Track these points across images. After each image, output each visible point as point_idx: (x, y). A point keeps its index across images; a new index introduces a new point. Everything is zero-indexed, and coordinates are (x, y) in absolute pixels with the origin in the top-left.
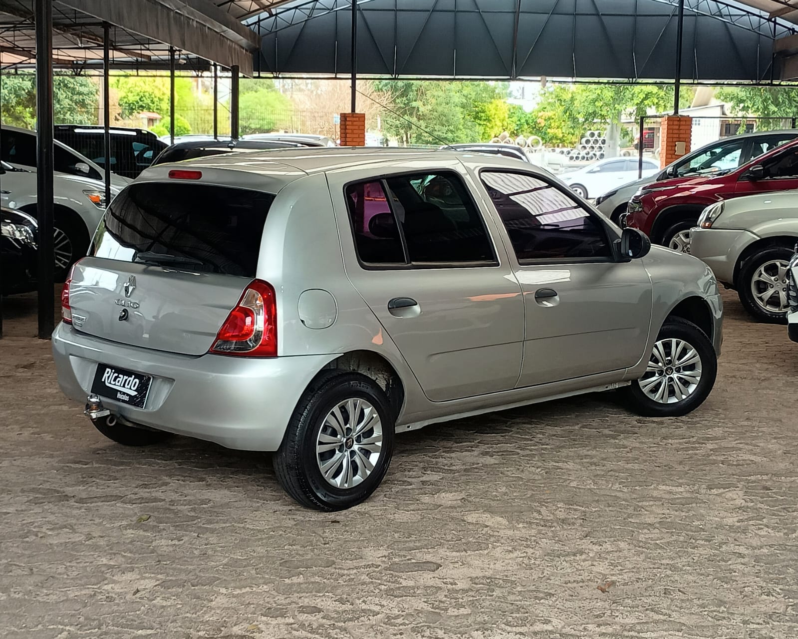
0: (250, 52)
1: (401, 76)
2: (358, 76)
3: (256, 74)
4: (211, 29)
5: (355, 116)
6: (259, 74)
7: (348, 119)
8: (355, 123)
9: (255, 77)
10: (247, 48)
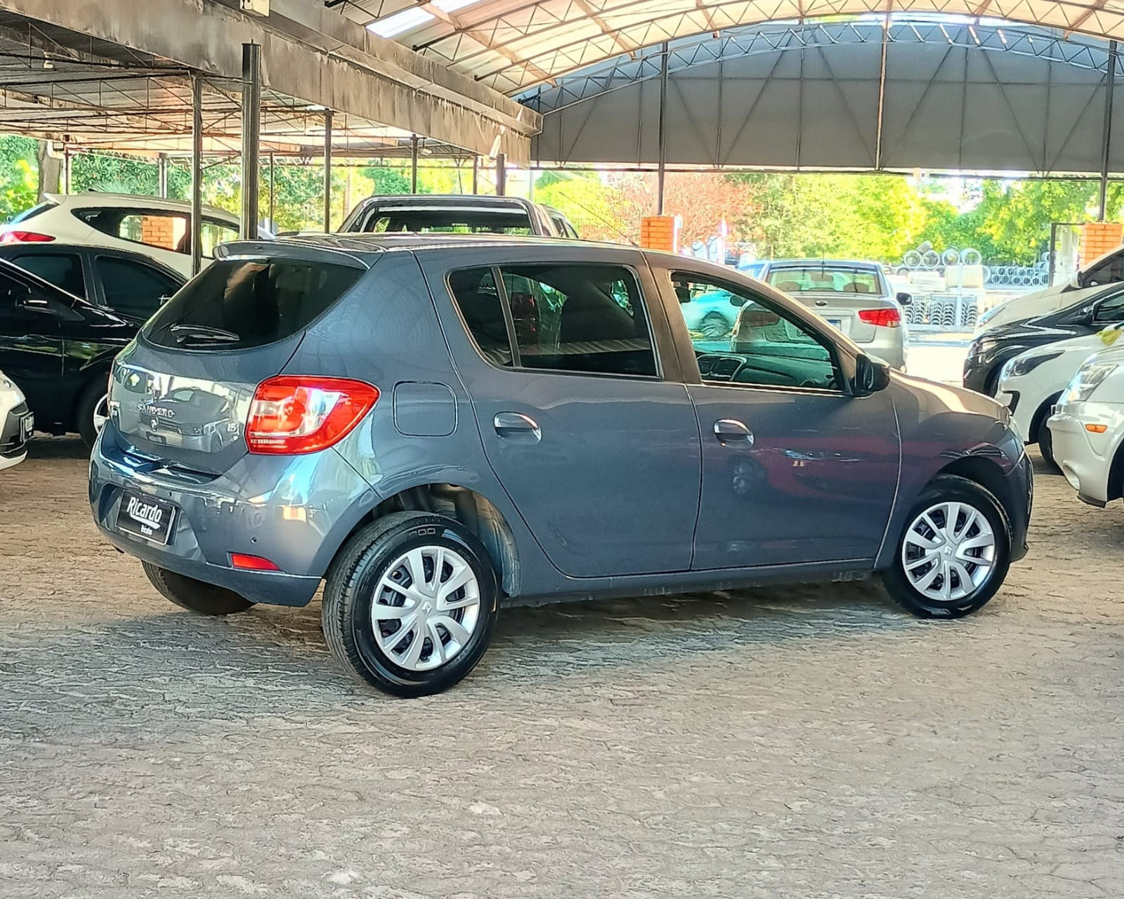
0: (526, 136)
1: (726, 167)
2: (667, 166)
3: (534, 164)
4: (467, 109)
5: (660, 219)
6: (538, 163)
7: (652, 224)
8: (662, 229)
9: (532, 169)
10: (522, 131)
